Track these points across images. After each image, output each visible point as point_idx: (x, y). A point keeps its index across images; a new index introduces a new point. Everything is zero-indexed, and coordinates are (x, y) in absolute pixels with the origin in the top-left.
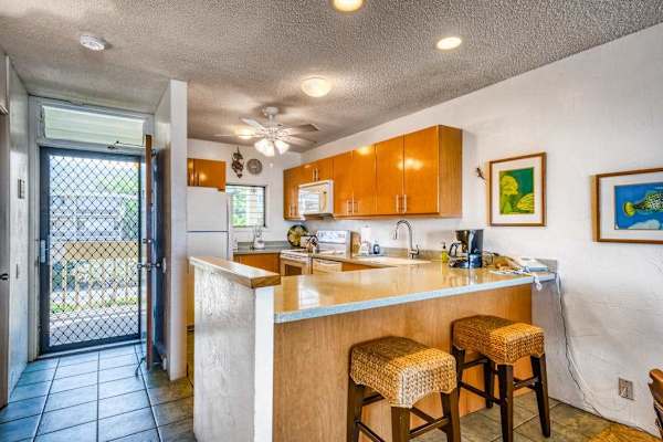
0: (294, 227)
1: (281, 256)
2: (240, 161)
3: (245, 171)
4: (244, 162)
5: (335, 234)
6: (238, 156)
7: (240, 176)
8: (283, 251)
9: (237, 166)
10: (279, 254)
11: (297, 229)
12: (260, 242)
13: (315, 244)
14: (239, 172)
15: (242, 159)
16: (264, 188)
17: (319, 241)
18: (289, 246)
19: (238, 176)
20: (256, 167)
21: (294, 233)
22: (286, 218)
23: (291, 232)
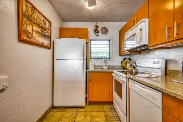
0: (125, 59)
1: (113, 74)
2: (98, 29)
3: (100, 33)
4: (99, 29)
5: (151, 61)
6: (97, 26)
7: (97, 36)
8: (114, 71)
9: (96, 31)
10: (112, 72)
11: (126, 60)
13: (134, 68)
14: (97, 34)
15: (99, 28)
16: (109, 40)
17: (137, 66)
18: (122, 68)
19: (96, 36)
20: (105, 31)
21: (124, 62)
22: (120, 55)
23: (123, 61)
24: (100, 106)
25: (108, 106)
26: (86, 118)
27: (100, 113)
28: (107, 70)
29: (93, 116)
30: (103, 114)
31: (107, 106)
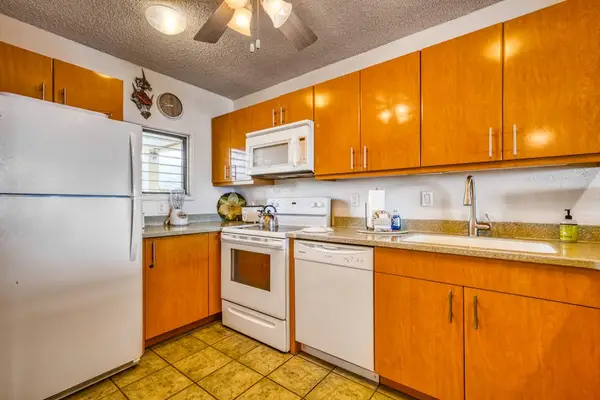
1: (223, 236)
3: (154, 109)
4: (154, 94)
6: (143, 83)
7: (146, 115)
9: (141, 98)
10: (219, 233)
11: (231, 199)
12: (182, 216)
14: (144, 109)
15: (150, 89)
16: (184, 139)
17: (278, 212)
18: (220, 220)
19: (142, 114)
20: (173, 106)
21: (227, 203)
22: (216, 183)
23: (223, 201)
24: (185, 341)
25: (208, 330)
26: (172, 387)
27: (200, 354)
28: (185, 229)
29: (190, 371)
30: (209, 352)
31: (205, 331)
